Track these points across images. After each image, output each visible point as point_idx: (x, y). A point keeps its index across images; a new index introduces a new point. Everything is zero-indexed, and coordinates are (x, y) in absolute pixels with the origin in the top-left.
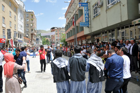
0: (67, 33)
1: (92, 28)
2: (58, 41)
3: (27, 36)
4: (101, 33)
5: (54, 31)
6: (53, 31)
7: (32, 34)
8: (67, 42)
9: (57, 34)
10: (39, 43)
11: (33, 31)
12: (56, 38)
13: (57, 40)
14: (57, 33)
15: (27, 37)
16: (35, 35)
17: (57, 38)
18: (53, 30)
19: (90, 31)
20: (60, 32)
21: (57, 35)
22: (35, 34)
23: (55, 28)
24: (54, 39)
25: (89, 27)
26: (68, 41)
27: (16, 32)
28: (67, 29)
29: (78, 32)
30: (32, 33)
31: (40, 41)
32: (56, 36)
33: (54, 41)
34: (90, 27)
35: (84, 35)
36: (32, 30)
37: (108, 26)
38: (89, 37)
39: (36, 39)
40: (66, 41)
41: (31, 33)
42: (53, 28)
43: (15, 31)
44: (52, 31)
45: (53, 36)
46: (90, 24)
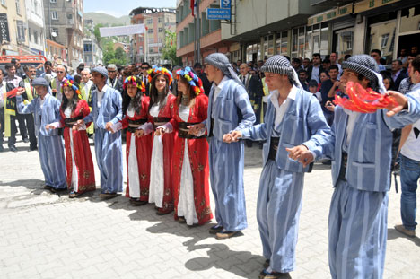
0: (182, 32)
1: (238, 24)
2: (155, 55)
3: (54, 34)
4: (262, 39)
5: (141, 21)
6: (138, 19)
7: (70, 31)
8: (180, 58)
9: (151, 31)
10: (94, 58)
11: (74, 20)
12: (148, 45)
13: (152, 51)
14: (151, 26)
15: (54, 39)
16: (78, 32)
17: (152, 45)
18: (138, 16)
19: (233, 33)
20: (160, 25)
21: (152, 35)
22: (81, 28)
23: (145, 9)
24: (143, 49)
25: (230, 22)
26: (184, 56)
27: (21, 22)
28: (182, 20)
29: (207, 33)
30: (71, 27)
31: (97, 54)
32: (147, 37)
33: (141, 53)
34: (233, 21)
35: (222, 41)
36: (70, 17)
37: (268, 23)
38: (236, 48)
39: (82, 47)
40: (178, 55)
41: (67, 26)
42: (139, 11)
43: (19, 18)
44: (134, 22)
45: (138, 40)
46: (233, 12)
